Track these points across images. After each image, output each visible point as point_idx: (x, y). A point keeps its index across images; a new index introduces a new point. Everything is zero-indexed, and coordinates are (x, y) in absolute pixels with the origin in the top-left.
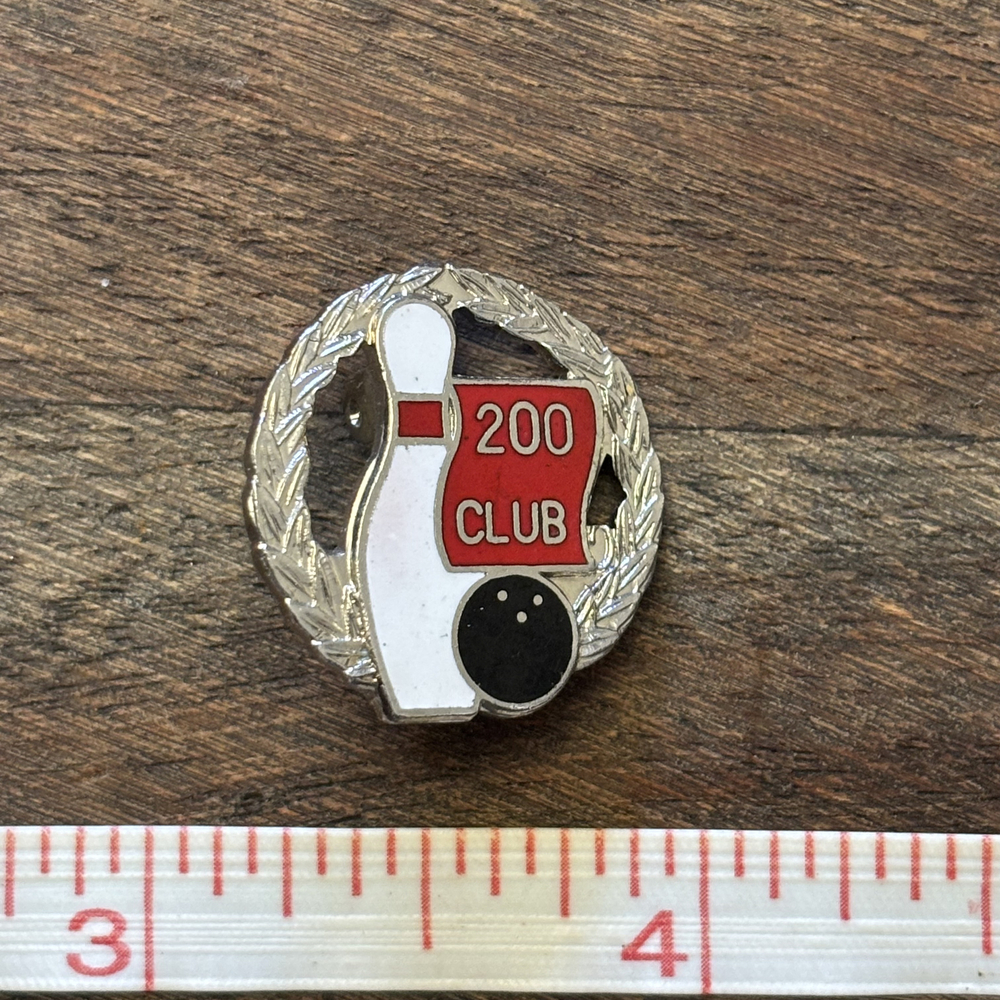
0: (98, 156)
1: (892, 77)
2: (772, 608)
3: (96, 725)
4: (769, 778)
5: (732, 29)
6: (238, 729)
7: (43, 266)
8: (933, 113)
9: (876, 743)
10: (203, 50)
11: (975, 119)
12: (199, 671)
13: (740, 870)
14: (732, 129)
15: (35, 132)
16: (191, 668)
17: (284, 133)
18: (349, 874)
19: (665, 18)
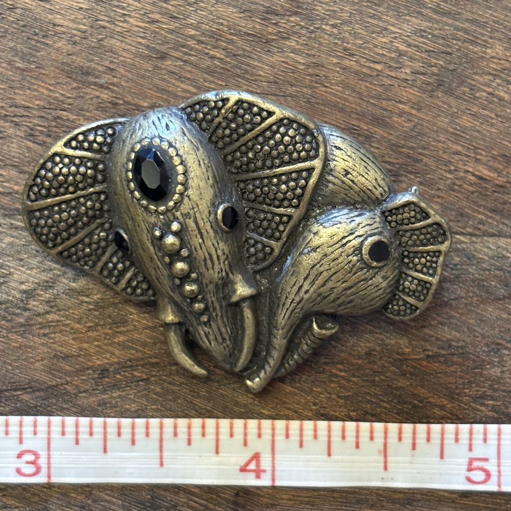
0: (45, 110)
1: (368, 85)
3: (42, 341)
5: (303, 63)
6: (99, 343)
7: (22, 154)
8: (384, 99)
10: (88, 68)
11: (400, 102)
12: (84, 320)
13: (287, 436)
14: (303, 104)
15: (19, 100)
16: (81, 318)
17: (121, 102)
18: (130, 437)
19: (276, 58)
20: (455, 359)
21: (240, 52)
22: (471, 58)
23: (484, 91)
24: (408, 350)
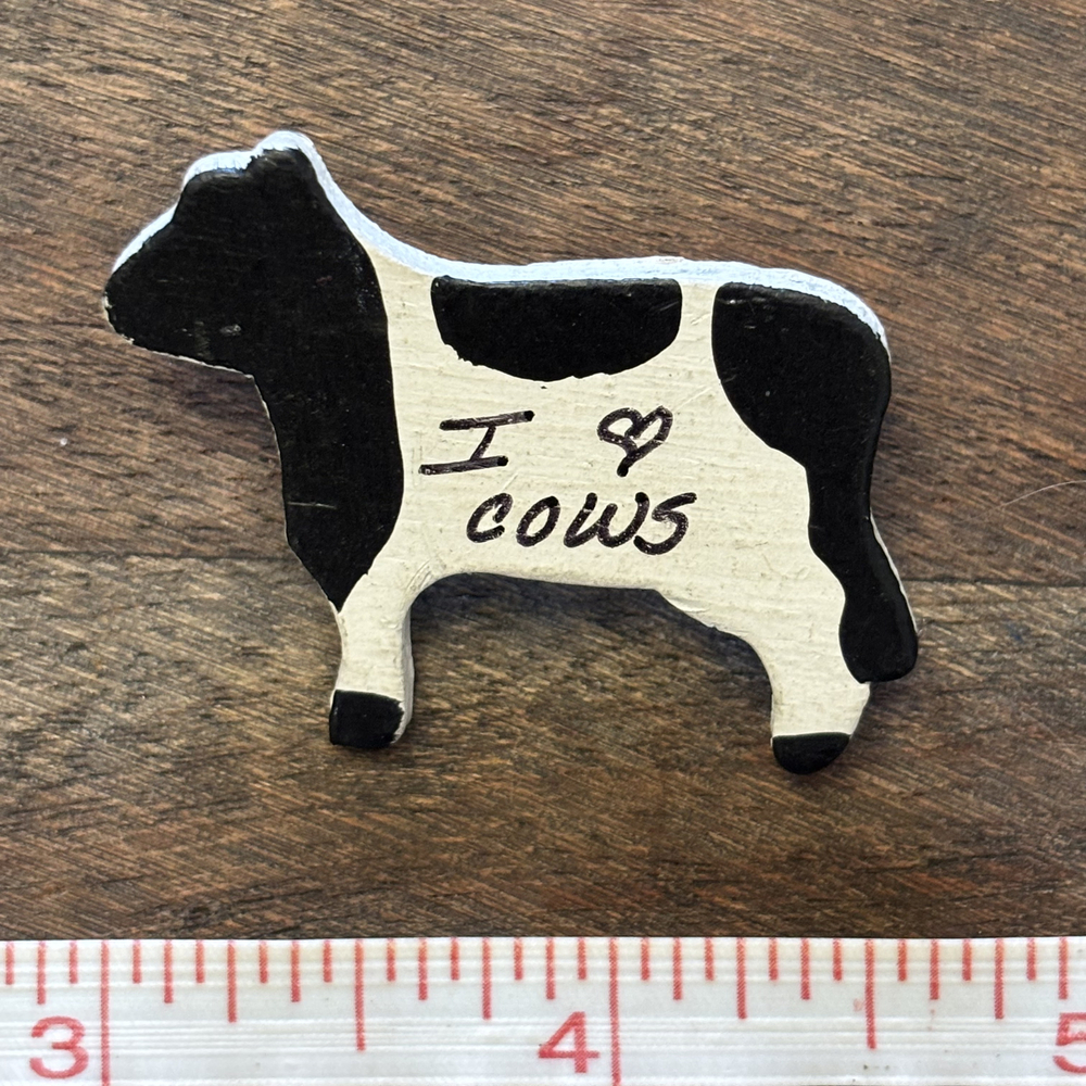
0: (58, 327)
1: (777, 252)
2: (673, 733)
3: (56, 846)
4: (672, 888)
5: (632, 209)
6: (186, 848)
7: (7, 427)
9: (769, 855)
12: (151, 795)
13: (645, 974)
16: (143, 793)
18: (288, 982)
19: (572, 199)
20: (993, 866)
21: (489, 188)
22: (1007, 188)
23: (1037, 260)
24: (886, 848)
